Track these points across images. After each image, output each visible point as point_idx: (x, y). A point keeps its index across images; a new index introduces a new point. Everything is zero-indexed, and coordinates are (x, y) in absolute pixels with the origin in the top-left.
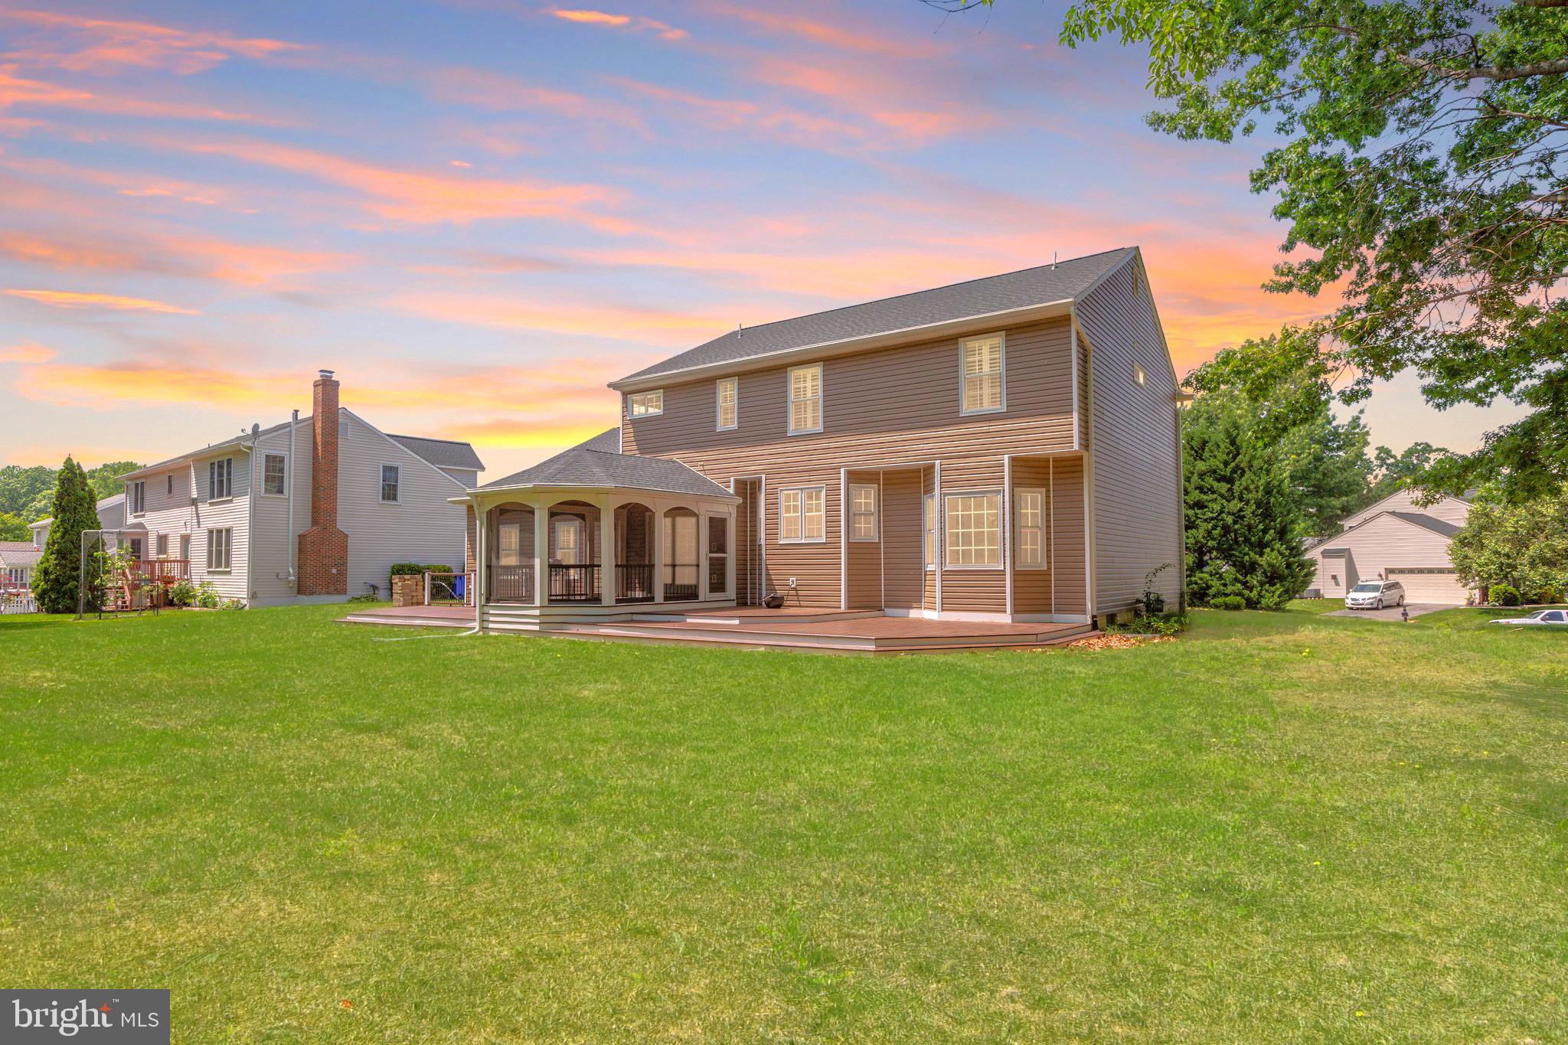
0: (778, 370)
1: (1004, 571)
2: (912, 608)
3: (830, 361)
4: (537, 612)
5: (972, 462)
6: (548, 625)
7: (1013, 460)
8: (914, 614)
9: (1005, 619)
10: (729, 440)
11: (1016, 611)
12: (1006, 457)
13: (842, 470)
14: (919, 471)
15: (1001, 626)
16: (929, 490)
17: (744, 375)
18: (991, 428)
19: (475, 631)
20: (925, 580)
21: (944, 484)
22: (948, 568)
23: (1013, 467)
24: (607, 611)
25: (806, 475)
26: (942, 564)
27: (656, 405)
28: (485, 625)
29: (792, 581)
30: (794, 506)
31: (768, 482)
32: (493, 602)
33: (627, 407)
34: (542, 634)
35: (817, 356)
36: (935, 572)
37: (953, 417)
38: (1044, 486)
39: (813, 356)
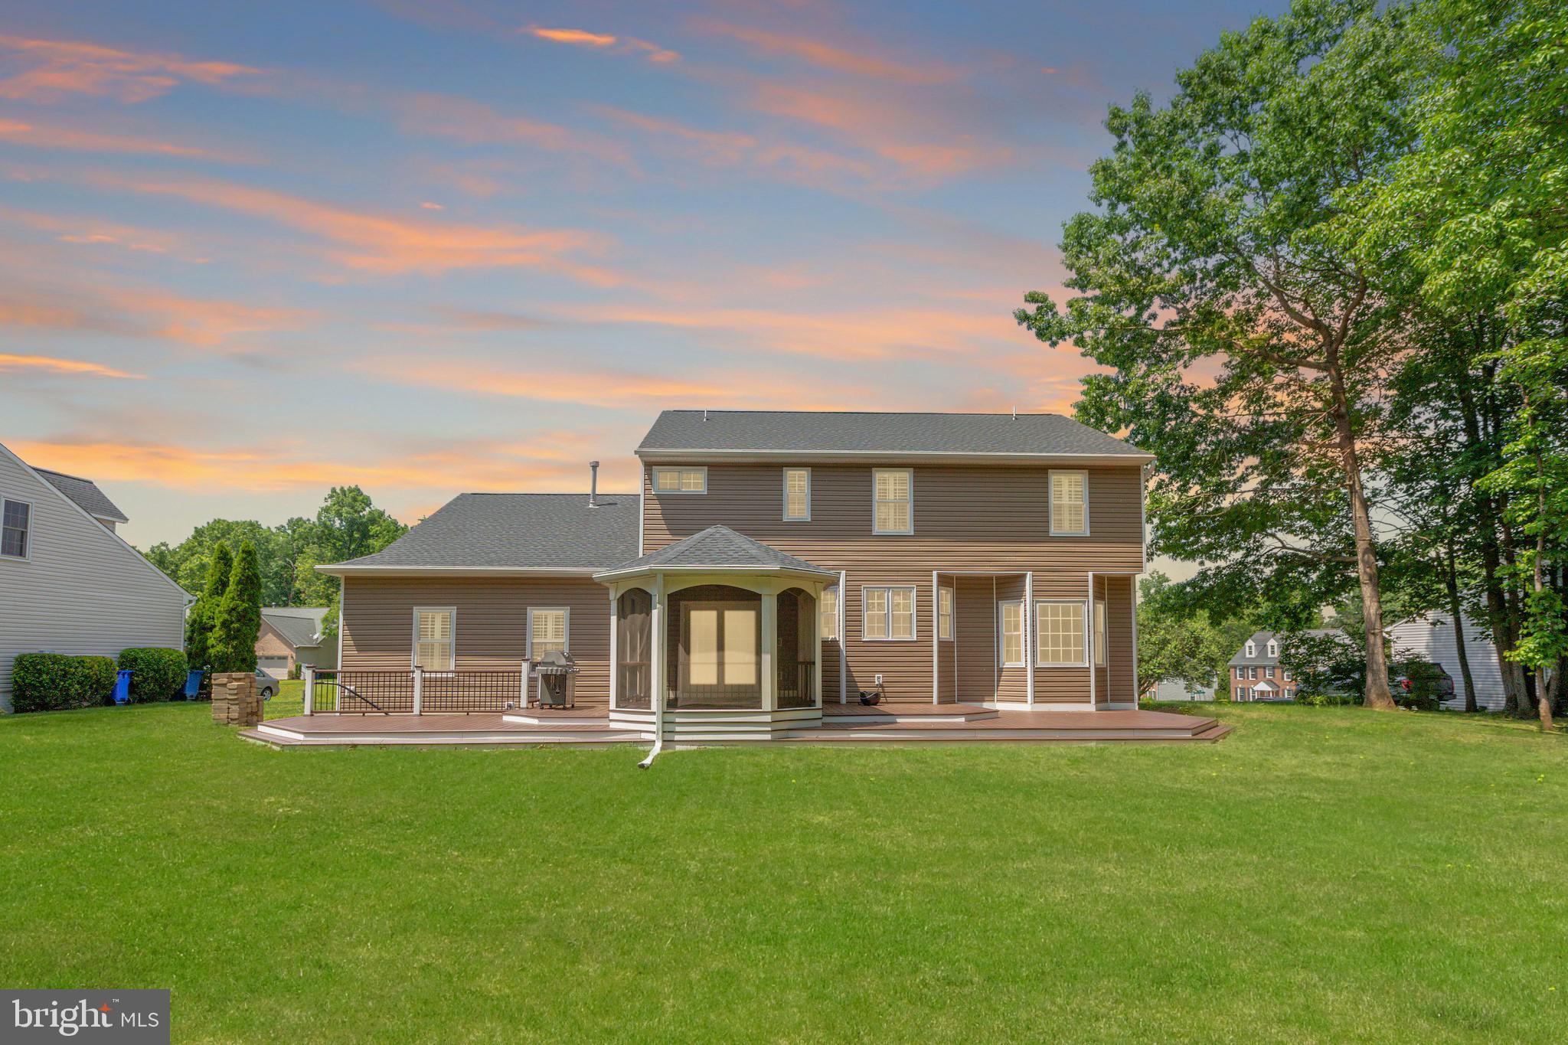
0: (863, 470)
1: (1089, 668)
2: (984, 701)
3: (922, 470)
4: (768, 718)
5: (1061, 576)
6: (782, 734)
7: (1095, 576)
8: (987, 705)
9: (1090, 707)
10: (797, 530)
11: (1097, 702)
12: (1090, 574)
13: (935, 573)
14: (991, 578)
16: (1018, 595)
17: (819, 469)
18: (1077, 549)
19: (658, 745)
20: (999, 676)
21: (1035, 593)
22: (1040, 664)
23: (1094, 582)
24: (819, 714)
25: (893, 575)
26: (1034, 662)
27: (695, 483)
28: (668, 737)
29: (878, 678)
30: (879, 604)
31: (849, 578)
32: (683, 707)
33: (651, 479)
34: (774, 745)
35: (914, 461)
36: (1025, 669)
37: (1043, 536)
38: (1104, 599)
39: (909, 461)
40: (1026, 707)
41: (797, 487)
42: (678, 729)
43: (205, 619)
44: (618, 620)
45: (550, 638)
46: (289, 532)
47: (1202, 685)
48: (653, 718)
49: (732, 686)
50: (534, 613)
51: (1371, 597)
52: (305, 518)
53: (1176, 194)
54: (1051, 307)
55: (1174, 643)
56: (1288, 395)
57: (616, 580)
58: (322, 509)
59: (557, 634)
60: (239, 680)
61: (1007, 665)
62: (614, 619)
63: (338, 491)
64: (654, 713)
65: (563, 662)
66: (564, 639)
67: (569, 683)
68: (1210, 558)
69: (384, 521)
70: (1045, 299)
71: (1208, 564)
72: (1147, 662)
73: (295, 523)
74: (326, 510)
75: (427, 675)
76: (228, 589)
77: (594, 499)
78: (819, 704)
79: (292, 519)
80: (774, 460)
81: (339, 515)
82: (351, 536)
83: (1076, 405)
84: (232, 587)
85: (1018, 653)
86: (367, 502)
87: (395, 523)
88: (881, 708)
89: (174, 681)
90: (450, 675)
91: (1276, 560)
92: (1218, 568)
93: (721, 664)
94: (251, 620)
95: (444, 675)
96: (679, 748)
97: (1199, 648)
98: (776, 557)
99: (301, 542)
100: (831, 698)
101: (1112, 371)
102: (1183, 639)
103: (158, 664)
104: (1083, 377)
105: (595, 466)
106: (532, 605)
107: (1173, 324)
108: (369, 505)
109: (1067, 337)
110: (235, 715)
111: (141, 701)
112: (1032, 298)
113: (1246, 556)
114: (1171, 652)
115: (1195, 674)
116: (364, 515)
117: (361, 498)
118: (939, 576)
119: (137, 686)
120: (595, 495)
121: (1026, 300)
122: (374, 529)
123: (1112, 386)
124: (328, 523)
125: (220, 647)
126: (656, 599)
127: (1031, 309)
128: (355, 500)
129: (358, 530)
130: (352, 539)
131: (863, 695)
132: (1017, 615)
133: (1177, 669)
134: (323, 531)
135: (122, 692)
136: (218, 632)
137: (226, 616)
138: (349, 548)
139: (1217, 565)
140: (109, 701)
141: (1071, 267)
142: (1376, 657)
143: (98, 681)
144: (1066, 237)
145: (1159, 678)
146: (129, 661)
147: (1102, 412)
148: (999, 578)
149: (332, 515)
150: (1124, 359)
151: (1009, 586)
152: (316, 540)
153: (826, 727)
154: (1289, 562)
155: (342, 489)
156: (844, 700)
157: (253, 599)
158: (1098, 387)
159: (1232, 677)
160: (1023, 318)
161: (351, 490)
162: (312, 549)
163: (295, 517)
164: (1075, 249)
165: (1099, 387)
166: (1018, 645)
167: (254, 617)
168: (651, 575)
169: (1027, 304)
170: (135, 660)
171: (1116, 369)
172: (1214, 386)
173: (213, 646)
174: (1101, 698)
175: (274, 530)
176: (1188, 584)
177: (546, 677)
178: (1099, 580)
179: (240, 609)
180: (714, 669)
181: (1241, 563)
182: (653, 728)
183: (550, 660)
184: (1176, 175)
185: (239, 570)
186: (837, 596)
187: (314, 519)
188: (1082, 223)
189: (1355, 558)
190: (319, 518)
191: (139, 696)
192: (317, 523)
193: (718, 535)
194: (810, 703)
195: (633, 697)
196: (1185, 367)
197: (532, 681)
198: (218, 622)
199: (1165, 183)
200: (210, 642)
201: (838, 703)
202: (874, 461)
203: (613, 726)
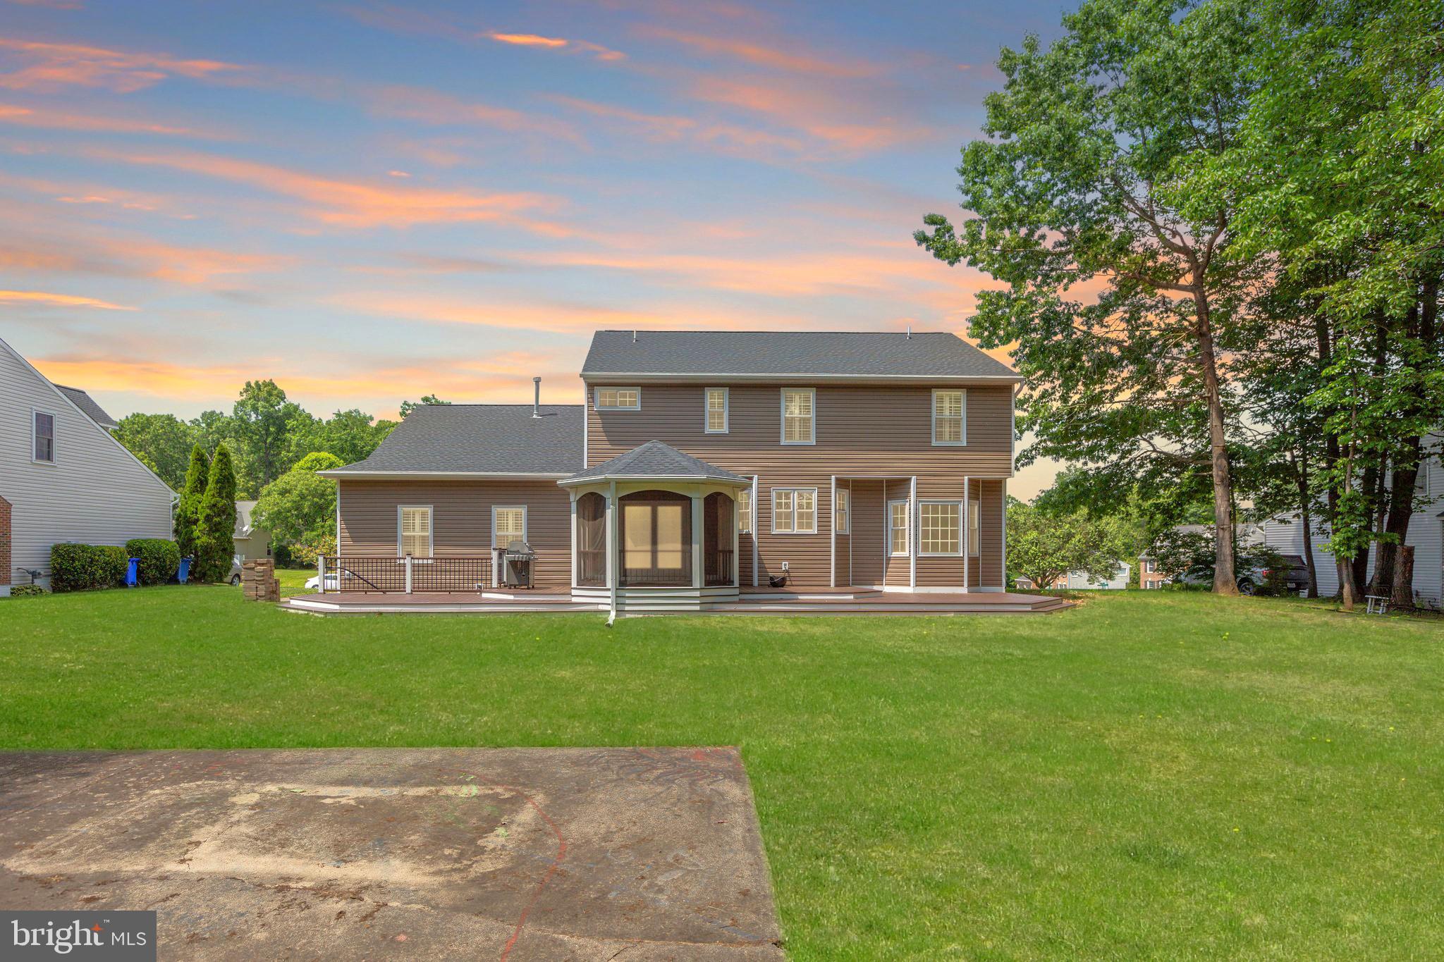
0: (773, 388)
2: (873, 584)
3: (824, 390)
4: (697, 594)
5: (944, 480)
7: (970, 480)
8: (876, 588)
9: (963, 590)
10: (717, 440)
11: (969, 585)
12: (966, 478)
13: (833, 477)
14: (882, 481)
15: (962, 596)
16: (905, 496)
17: (735, 388)
18: (955, 457)
19: (613, 614)
20: (888, 564)
21: (918, 494)
22: (921, 554)
23: (969, 485)
24: (737, 591)
25: (798, 478)
26: (916, 552)
27: (631, 401)
28: (620, 608)
29: (785, 565)
30: (786, 503)
31: (761, 481)
32: (631, 585)
33: (593, 398)
34: (702, 614)
35: (816, 382)
36: (908, 558)
37: (925, 446)
38: (978, 499)
39: (813, 382)
40: (909, 590)
41: (716, 405)
42: (627, 602)
43: (189, 514)
44: (578, 517)
45: (511, 532)
46: (204, 425)
47: (1105, 577)
48: (609, 594)
49: (664, 570)
50: (496, 510)
51: (1222, 497)
52: (218, 412)
53: (1052, 139)
54: (949, 230)
55: (1078, 537)
56: (1156, 315)
57: (575, 487)
58: (238, 403)
59: (517, 527)
60: (262, 564)
61: (895, 554)
62: (574, 517)
63: (253, 385)
64: (609, 590)
65: (526, 550)
66: (523, 532)
67: (531, 568)
68: (1092, 459)
69: (300, 415)
70: (943, 222)
71: (1091, 465)
72: (1051, 555)
73: (210, 417)
74: (242, 404)
75: (416, 561)
76: (208, 488)
77: (537, 409)
78: (737, 584)
79: (205, 412)
80: (699, 381)
81: (255, 409)
82: (267, 430)
83: (970, 320)
84: (211, 485)
85: (903, 544)
86: (281, 396)
87: (309, 417)
88: (786, 589)
89: (171, 568)
90: (430, 561)
91: (1151, 462)
92: (1098, 468)
93: (654, 553)
94: (230, 514)
95: (425, 561)
96: (628, 616)
97: (1102, 542)
98: (703, 467)
99: (216, 436)
100: (746, 582)
101: (1004, 286)
102: (1088, 533)
103: (158, 553)
104: (978, 293)
105: (537, 381)
106: (494, 504)
107: (1061, 245)
108: (283, 399)
109: (962, 258)
110: (263, 593)
111: (145, 584)
112: (931, 220)
113: (1122, 458)
114: (1075, 545)
115: (1098, 567)
116: (279, 410)
117: (275, 392)
118: (837, 479)
119: (142, 572)
120: (538, 406)
121: (925, 222)
122: (291, 423)
123: (1003, 303)
124: (245, 417)
125: (205, 539)
126: (609, 502)
127: (930, 231)
128: (270, 394)
129: (274, 424)
130: (268, 433)
131: (772, 578)
132: (903, 512)
133: (1080, 561)
134: (240, 426)
135: (132, 576)
136: (202, 525)
137: (208, 511)
138: (265, 443)
139: (1096, 465)
140: (123, 584)
141: (966, 192)
142: (1223, 549)
143: (115, 567)
144: (965, 162)
145: (1064, 571)
146: (135, 550)
147: (995, 325)
148: (888, 481)
149: (248, 409)
150: (1017, 277)
151: (896, 487)
152: (233, 434)
153: (742, 602)
154: (1163, 462)
155: (257, 383)
156: (756, 583)
157: (230, 496)
158: (990, 301)
159: (1142, 571)
160: (922, 239)
161: (265, 384)
162: (229, 442)
163: (209, 411)
164: (971, 175)
165: (991, 303)
166: (903, 537)
167: (232, 512)
168: (606, 483)
169: (926, 225)
170: (140, 549)
171: (1009, 284)
172: (1097, 302)
173: (198, 538)
174: (973, 582)
175: (189, 424)
176: (1071, 483)
177: (513, 564)
178: (974, 484)
179: (220, 505)
180: (648, 556)
181: (1117, 465)
182: (609, 601)
183: (515, 549)
184: (1053, 123)
185: (217, 471)
186: (749, 496)
187: (229, 412)
188: (976, 153)
189: (1210, 463)
190: (236, 413)
191: (143, 580)
192: (234, 417)
193: (655, 449)
194: (731, 582)
195: (591, 577)
196: (1065, 289)
197: (500, 566)
198: (201, 517)
199: (1044, 129)
200: (196, 534)
201: (752, 585)
202: (783, 382)
203: (574, 600)
